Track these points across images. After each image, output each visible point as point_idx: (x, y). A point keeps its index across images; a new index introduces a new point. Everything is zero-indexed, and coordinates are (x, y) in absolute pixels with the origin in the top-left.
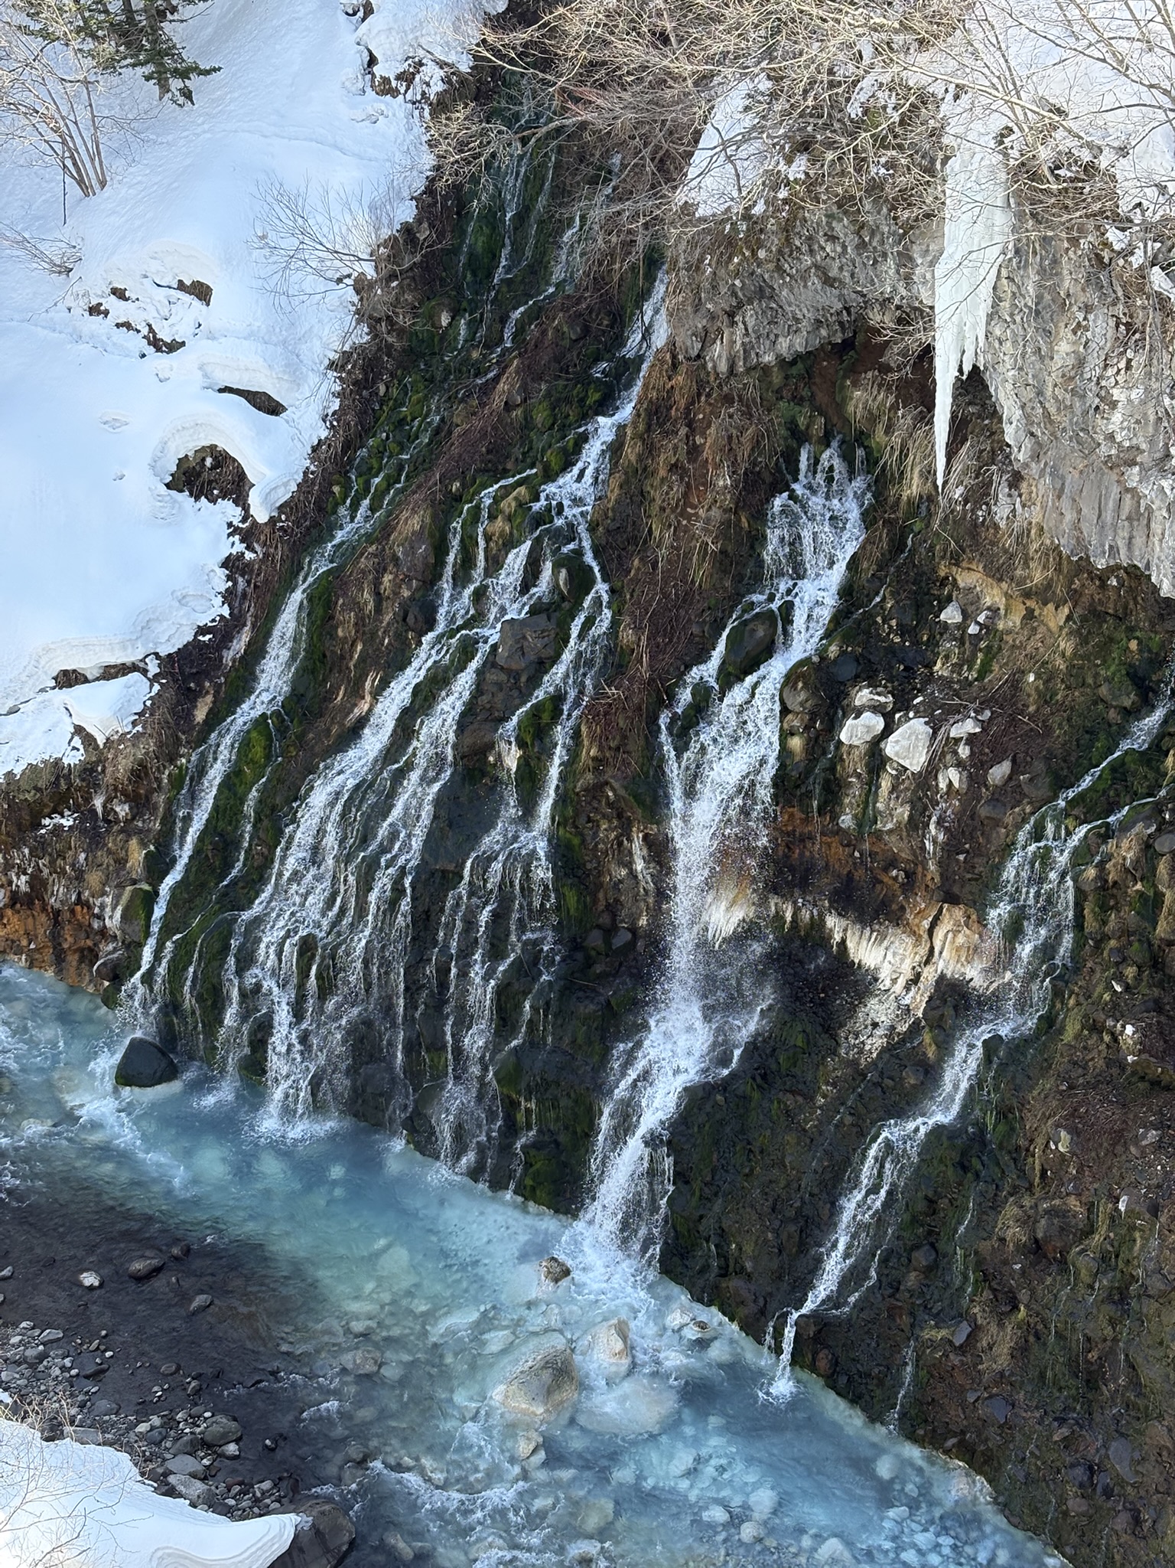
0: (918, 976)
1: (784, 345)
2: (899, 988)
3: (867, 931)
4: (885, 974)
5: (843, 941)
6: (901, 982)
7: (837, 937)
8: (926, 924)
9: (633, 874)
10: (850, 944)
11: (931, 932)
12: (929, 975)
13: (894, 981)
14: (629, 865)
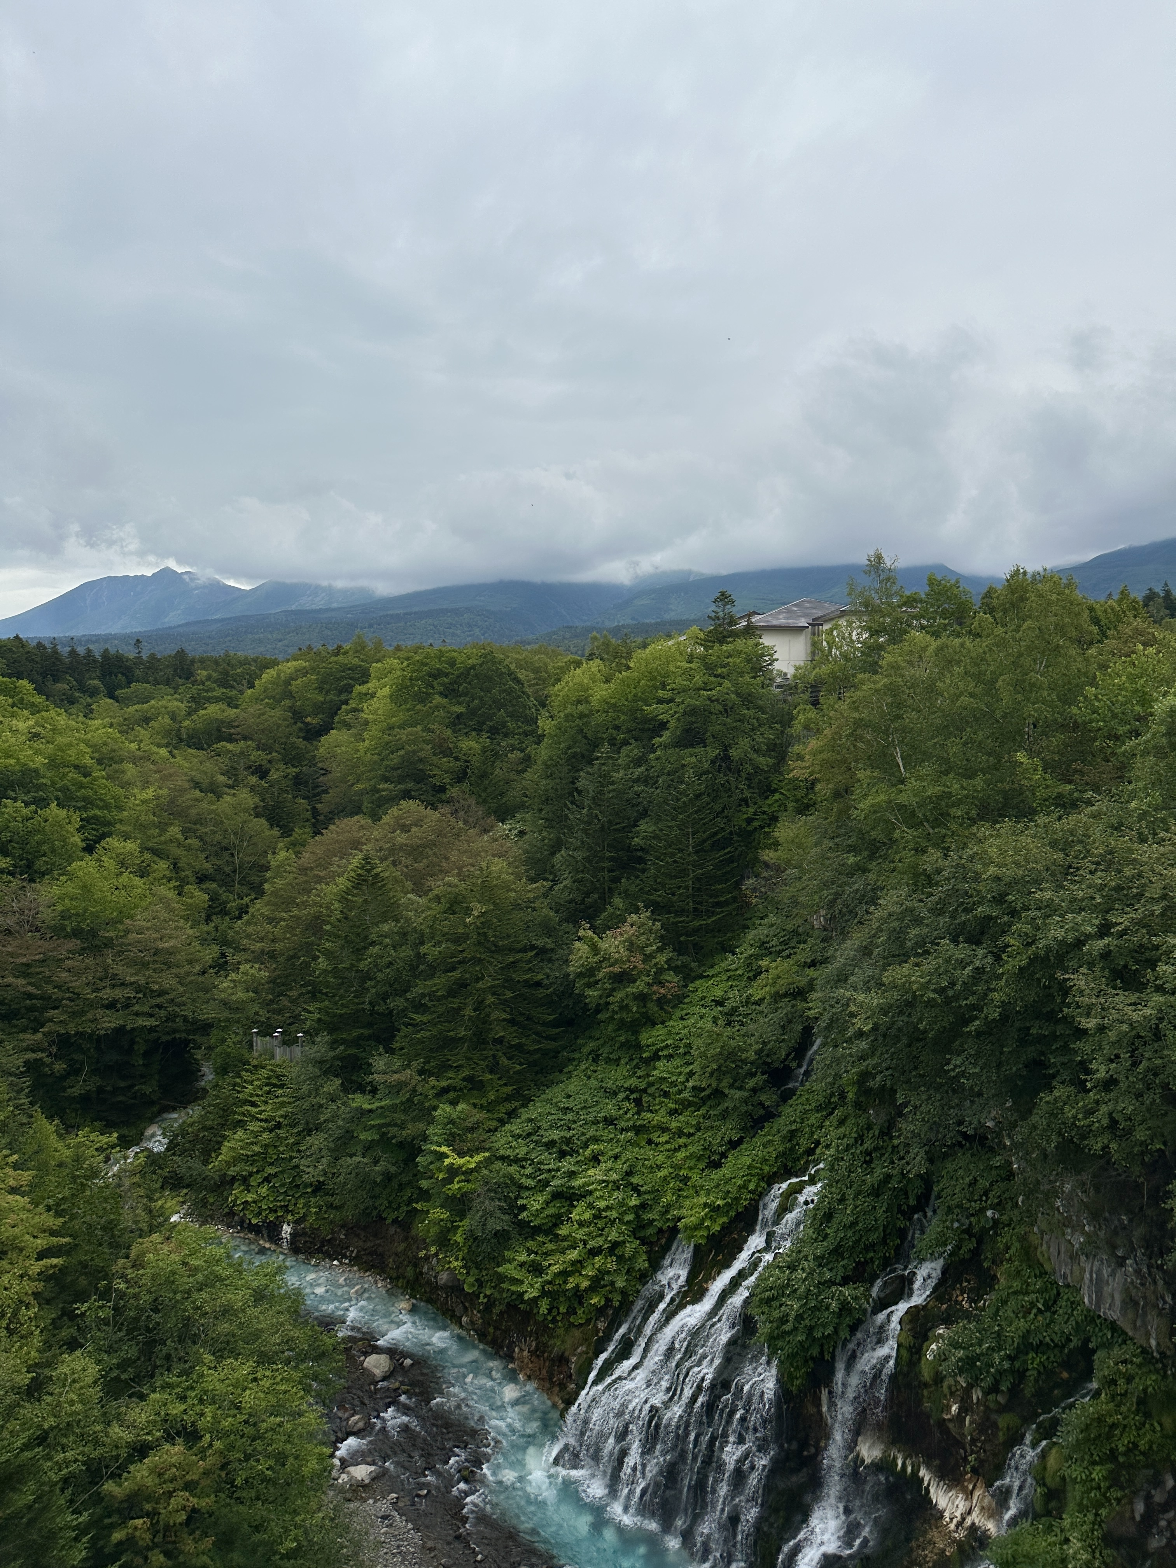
0: (964, 1519)
2: (952, 1526)
3: (942, 1483)
4: (947, 1514)
5: (929, 1485)
6: (955, 1521)
7: (926, 1483)
8: (971, 1487)
9: (820, 1412)
10: (932, 1490)
11: (972, 1493)
12: (968, 1522)
13: (951, 1519)
14: (819, 1405)
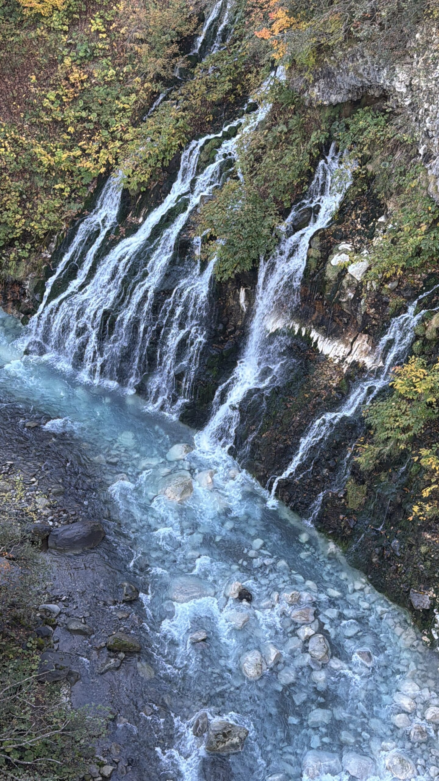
0: (345, 359)
1: (333, 98)
2: (336, 363)
3: (327, 339)
4: (331, 357)
5: (317, 341)
7: (314, 340)
8: (351, 340)
10: (319, 344)
11: (352, 343)
12: (349, 360)
13: (335, 359)
